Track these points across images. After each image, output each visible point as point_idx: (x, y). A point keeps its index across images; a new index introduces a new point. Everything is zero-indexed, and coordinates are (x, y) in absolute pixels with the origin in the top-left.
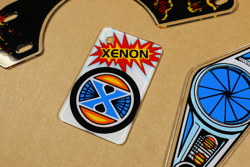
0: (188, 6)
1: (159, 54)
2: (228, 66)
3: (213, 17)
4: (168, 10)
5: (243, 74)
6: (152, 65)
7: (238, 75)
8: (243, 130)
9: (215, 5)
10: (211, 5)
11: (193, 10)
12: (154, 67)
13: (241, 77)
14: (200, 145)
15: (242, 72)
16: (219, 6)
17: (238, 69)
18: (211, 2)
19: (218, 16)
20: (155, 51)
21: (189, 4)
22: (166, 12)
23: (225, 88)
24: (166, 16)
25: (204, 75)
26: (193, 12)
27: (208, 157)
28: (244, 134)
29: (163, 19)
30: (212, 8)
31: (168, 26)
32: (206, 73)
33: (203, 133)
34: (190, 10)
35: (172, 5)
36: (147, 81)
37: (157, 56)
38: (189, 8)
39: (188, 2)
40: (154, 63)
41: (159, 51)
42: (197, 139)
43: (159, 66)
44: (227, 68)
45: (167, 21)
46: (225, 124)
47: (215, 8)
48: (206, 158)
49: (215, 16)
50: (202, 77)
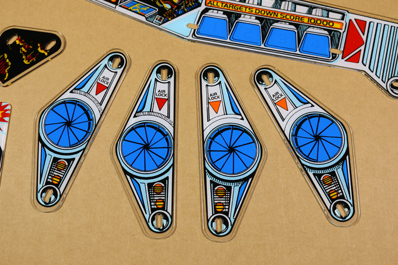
0: (23, 59)
1: (8, 110)
2: (65, 101)
3: (48, 61)
4: (8, 69)
5: (78, 103)
6: (5, 121)
7: (74, 105)
8: (84, 147)
9: (46, 51)
10: (43, 52)
11: (28, 62)
12: (6, 122)
13: (77, 106)
14: (55, 169)
15: (77, 101)
16: (49, 50)
17: (73, 100)
18: (42, 49)
19: (52, 58)
20: (5, 109)
21: (24, 57)
22: (6, 71)
23: (66, 120)
24: (7, 75)
25: (47, 114)
26: (29, 63)
27: (62, 176)
28: (86, 151)
29: (5, 79)
30: (44, 54)
31: (12, 83)
32: (49, 112)
33: (55, 160)
34: (26, 62)
35: (10, 63)
36: (4, 135)
37: (7, 112)
38: (24, 61)
39: (23, 56)
40: (6, 119)
41: (8, 108)
42: (51, 166)
43: (11, 120)
44: (64, 102)
45: (9, 79)
46: (70, 147)
47: (46, 54)
48: (61, 177)
49: (50, 60)
50: (46, 117)
